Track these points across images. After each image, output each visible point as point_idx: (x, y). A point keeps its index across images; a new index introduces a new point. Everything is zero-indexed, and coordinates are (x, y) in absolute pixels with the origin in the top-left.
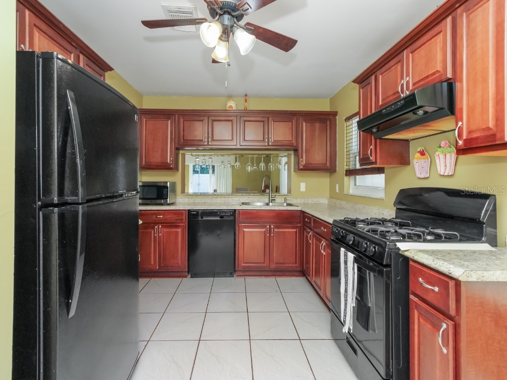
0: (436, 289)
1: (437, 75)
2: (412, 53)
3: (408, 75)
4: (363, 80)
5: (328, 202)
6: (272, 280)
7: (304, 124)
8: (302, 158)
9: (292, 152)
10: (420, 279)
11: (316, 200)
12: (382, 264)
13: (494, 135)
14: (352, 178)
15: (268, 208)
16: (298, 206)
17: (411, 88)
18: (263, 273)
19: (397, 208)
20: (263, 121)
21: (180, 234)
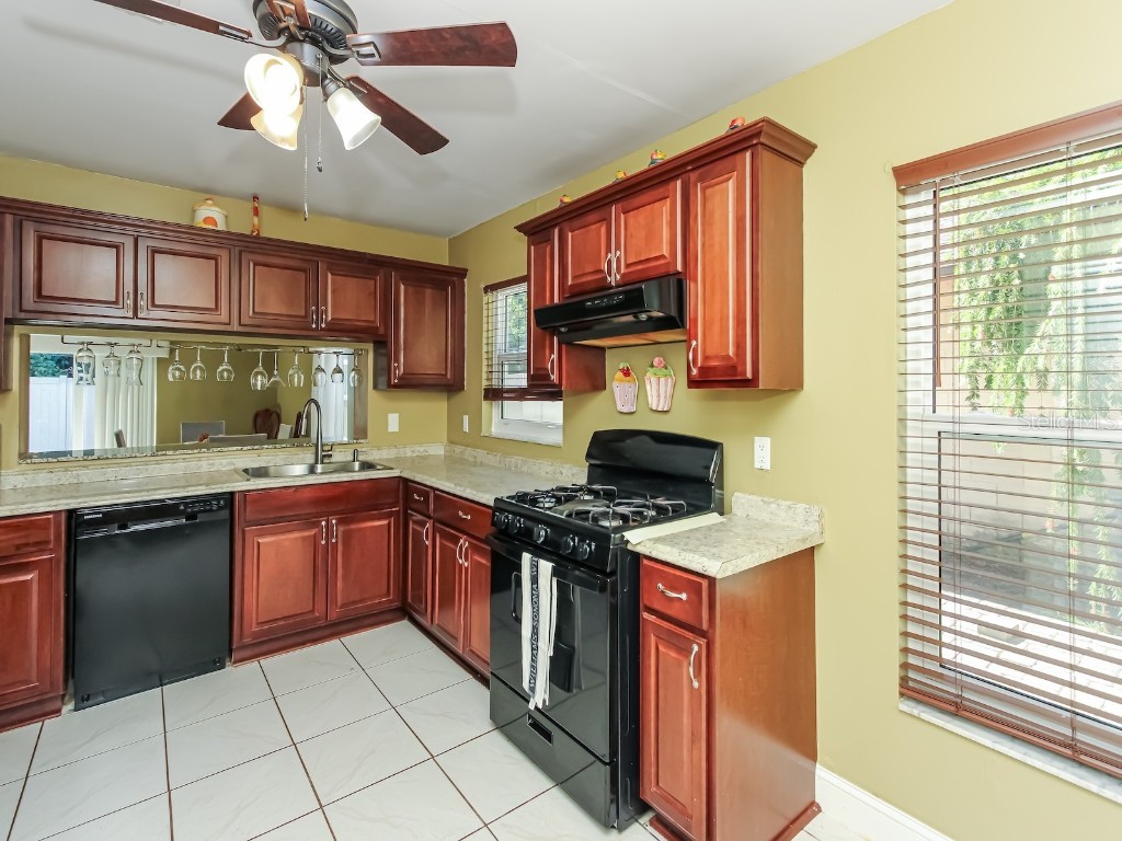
0: (684, 596)
1: (662, 262)
2: (624, 213)
3: (618, 248)
4: (537, 231)
5: (446, 451)
6: (333, 645)
7: (402, 287)
8: (397, 360)
9: (370, 347)
10: (660, 585)
11: (422, 449)
12: (603, 572)
13: (734, 367)
14: (496, 405)
15: (312, 480)
16: (392, 469)
17: (622, 272)
18: (309, 636)
19: (591, 465)
20: (304, 271)
21: (35, 588)
